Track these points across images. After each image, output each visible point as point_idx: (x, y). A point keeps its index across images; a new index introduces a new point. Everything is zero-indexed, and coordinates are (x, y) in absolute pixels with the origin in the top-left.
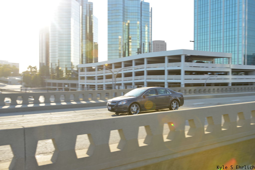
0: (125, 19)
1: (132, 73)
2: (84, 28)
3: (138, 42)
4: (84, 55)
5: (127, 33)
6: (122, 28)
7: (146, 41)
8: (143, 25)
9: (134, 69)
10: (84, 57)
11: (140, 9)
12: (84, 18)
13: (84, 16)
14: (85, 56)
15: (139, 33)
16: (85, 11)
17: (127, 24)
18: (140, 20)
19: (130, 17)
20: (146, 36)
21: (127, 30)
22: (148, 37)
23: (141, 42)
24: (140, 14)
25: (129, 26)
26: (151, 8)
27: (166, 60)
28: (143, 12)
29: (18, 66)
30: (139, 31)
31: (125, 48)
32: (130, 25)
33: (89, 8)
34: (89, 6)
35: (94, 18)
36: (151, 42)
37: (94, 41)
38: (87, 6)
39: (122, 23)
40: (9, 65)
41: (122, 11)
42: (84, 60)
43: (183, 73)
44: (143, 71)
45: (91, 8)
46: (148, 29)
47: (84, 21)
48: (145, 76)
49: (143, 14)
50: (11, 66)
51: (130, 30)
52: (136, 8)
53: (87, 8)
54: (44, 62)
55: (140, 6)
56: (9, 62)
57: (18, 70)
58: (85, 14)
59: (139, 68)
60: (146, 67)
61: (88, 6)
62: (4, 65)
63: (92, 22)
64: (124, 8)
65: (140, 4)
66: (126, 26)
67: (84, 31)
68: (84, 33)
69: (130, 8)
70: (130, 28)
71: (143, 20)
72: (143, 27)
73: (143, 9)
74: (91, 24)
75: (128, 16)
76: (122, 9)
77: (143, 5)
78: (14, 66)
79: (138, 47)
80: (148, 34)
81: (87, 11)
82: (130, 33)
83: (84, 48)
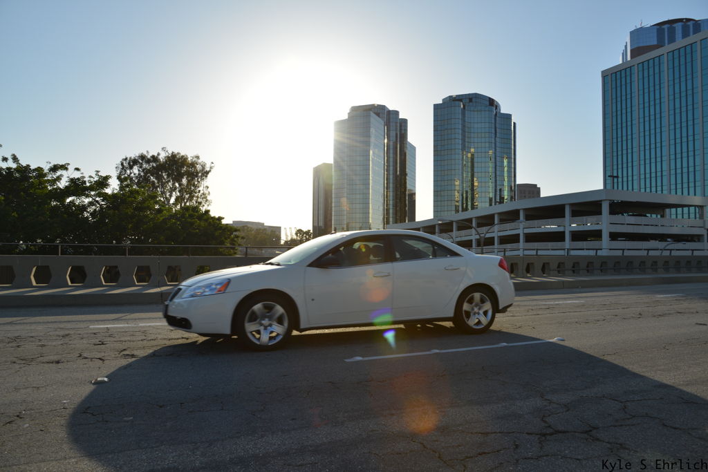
0: (467, 145)
1: (494, 237)
2: (391, 164)
3: (491, 185)
4: (391, 211)
5: (469, 170)
6: (461, 162)
7: (506, 183)
8: (498, 154)
9: (496, 231)
10: (391, 215)
11: (493, 125)
12: (391, 147)
13: (391, 143)
14: (393, 214)
15: (490, 169)
16: (393, 134)
17: (469, 155)
18: (493, 145)
19: (476, 140)
20: (506, 174)
21: (469, 164)
22: (509, 177)
23: (496, 186)
24: (493, 137)
25: (472, 159)
26: (514, 123)
27: (568, 211)
28: (498, 130)
29: (280, 232)
30: (491, 165)
31: (467, 198)
32: (476, 155)
33: (401, 130)
34: (401, 126)
35: (408, 146)
36: (515, 185)
37: (408, 187)
38: (396, 126)
39: (461, 153)
40: (265, 229)
41: (460, 131)
42: (391, 219)
43: (605, 236)
44: (518, 235)
45: (403, 128)
46: (509, 163)
47: (391, 151)
48: (522, 244)
49: (498, 134)
50: (269, 232)
51: (476, 165)
52: (487, 125)
53: (396, 129)
54: (321, 224)
55: (493, 122)
56: (265, 225)
57: (279, 238)
58: (393, 139)
59: (509, 229)
60: (521, 228)
61: (398, 125)
62: (257, 230)
63: (405, 154)
64: (464, 126)
65: (493, 117)
66: (467, 157)
67: (391, 168)
68: (391, 172)
69: (476, 126)
70: (475, 160)
71: (498, 144)
72: (498, 158)
73: (497, 126)
74: (403, 157)
75: (472, 140)
76: (460, 127)
77: (497, 118)
78: (272, 231)
79: (491, 195)
80: (509, 172)
81: (397, 134)
82: (475, 170)
83: (391, 198)
